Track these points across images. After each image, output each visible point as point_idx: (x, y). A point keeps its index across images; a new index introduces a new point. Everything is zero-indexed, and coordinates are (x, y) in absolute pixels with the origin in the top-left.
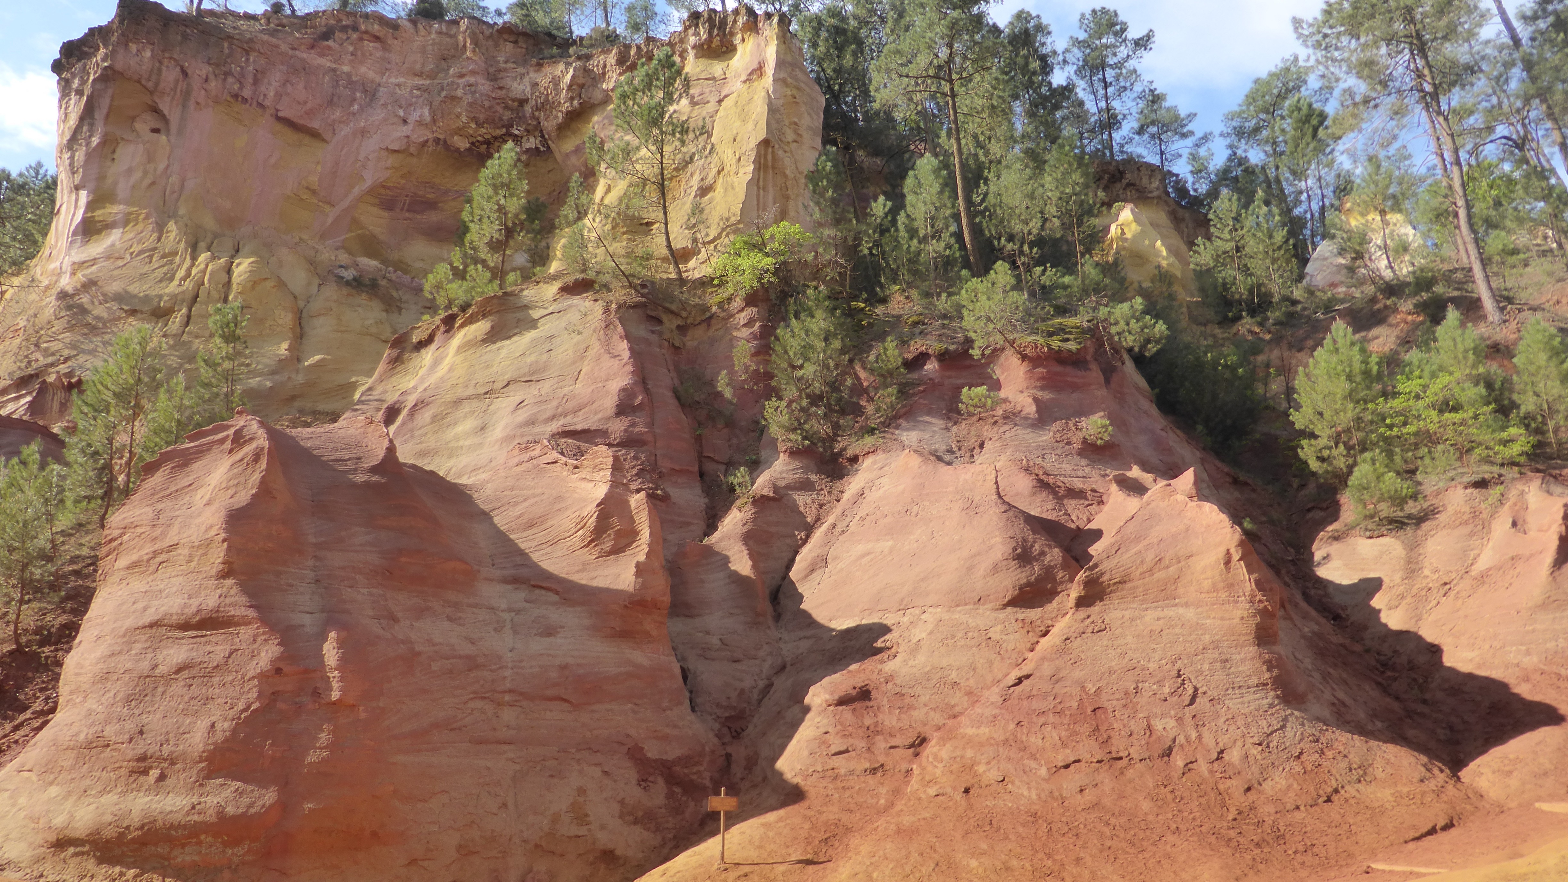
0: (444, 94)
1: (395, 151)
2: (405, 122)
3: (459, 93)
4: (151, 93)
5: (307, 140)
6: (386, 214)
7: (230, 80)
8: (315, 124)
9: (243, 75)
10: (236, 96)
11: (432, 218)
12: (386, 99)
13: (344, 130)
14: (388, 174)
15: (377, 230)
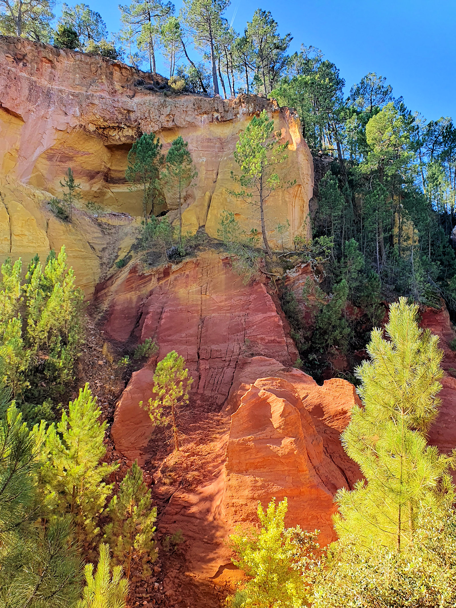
0: (88, 101)
1: (60, 130)
2: (66, 114)
3: (96, 102)
6: (48, 163)
11: (70, 165)
12: (55, 98)
13: (33, 116)
14: (55, 142)
15: (44, 172)
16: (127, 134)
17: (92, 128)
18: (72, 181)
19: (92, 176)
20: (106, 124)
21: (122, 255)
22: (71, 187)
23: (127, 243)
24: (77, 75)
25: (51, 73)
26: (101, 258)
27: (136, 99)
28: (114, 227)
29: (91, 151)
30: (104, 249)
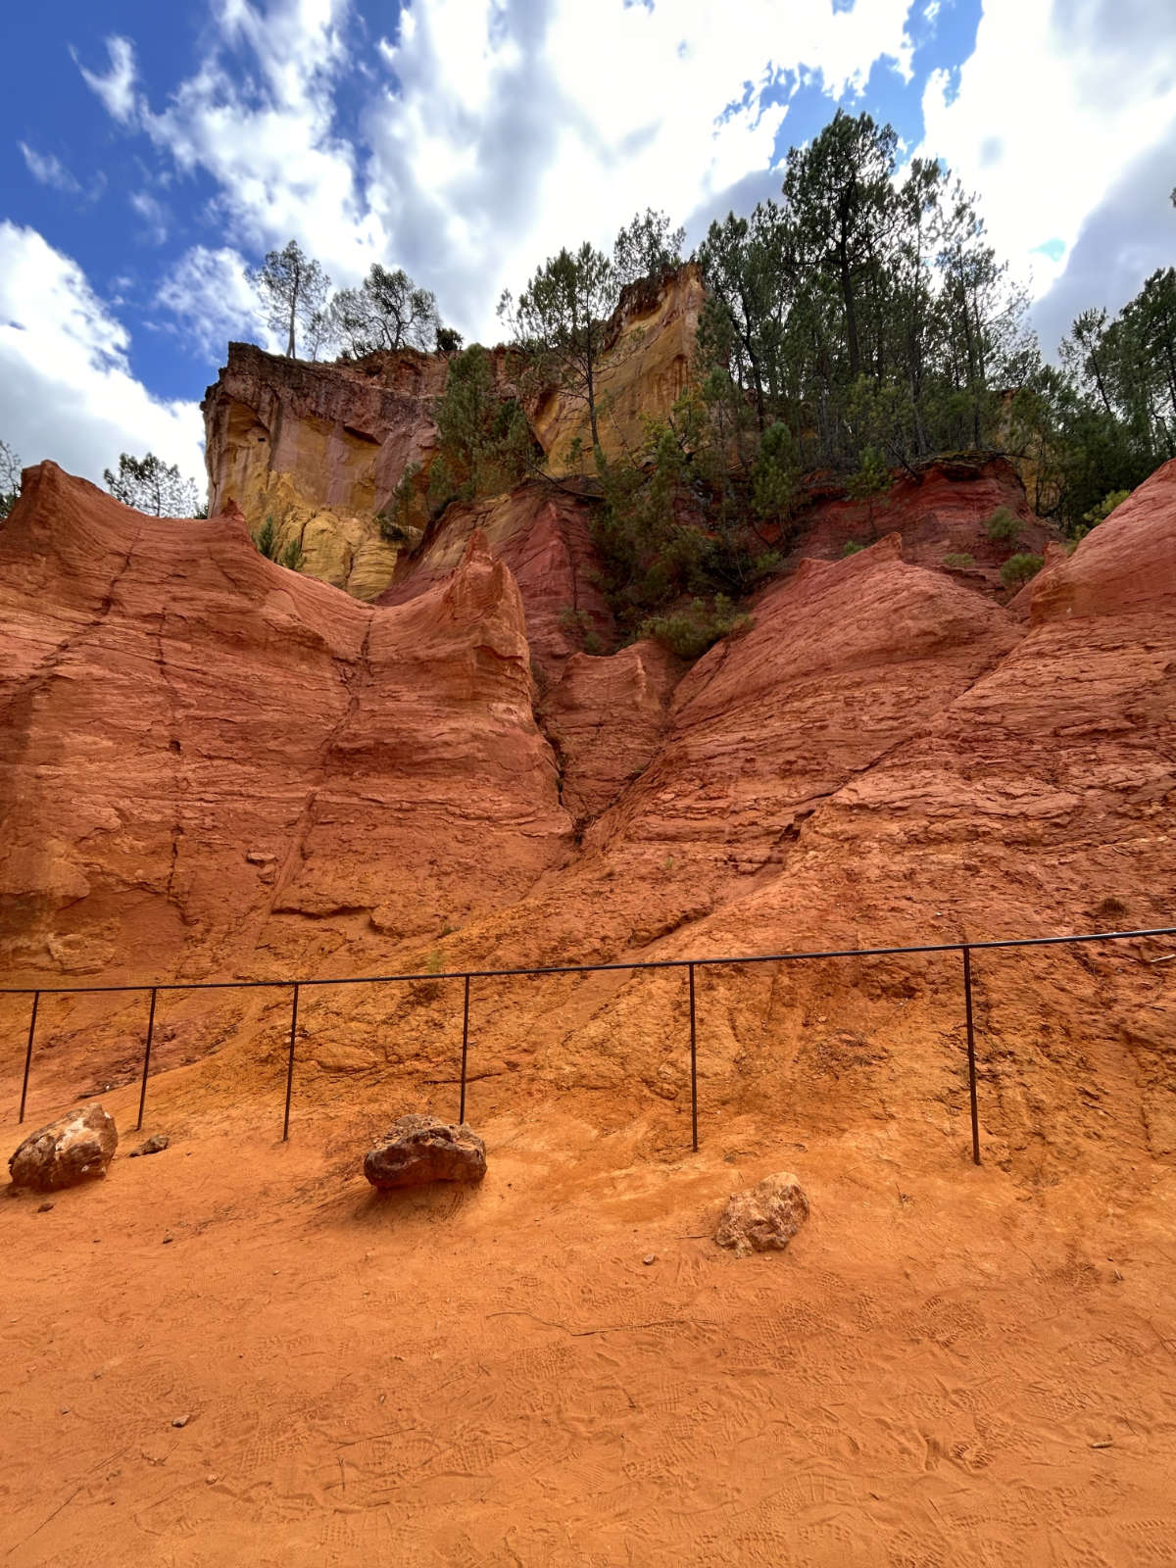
1: (426, 448)
2: (432, 425)
5: (366, 445)
7: (309, 400)
8: (370, 432)
9: (317, 397)
10: (314, 412)
12: (419, 411)
13: (391, 435)
25: (415, 381)
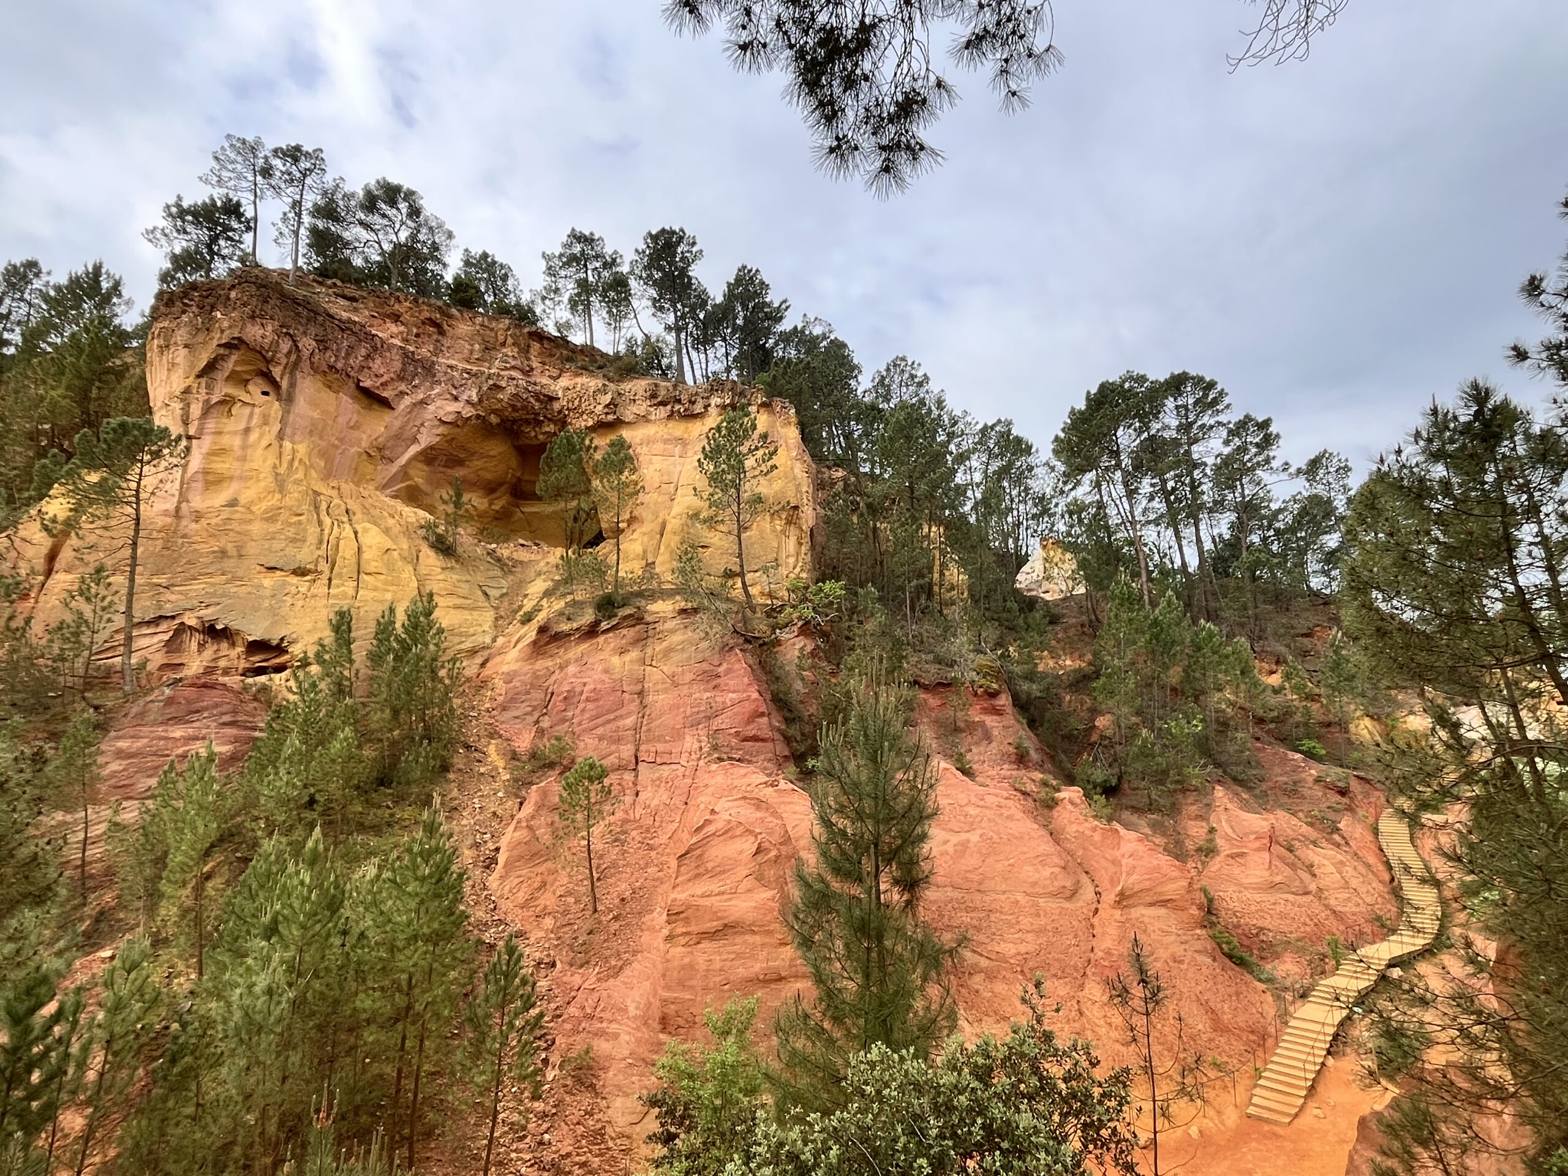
0: (491, 382)
1: (446, 422)
2: (456, 399)
3: (503, 384)
4: (268, 362)
5: (376, 406)
6: (425, 468)
7: (329, 353)
8: (385, 394)
9: (338, 350)
10: (331, 367)
11: (459, 472)
12: (441, 376)
13: (407, 400)
14: (438, 439)
15: (419, 481)
16: (547, 429)
17: (494, 419)
18: (459, 495)
19: (490, 489)
20: (515, 415)
21: (528, 605)
22: (458, 505)
23: (538, 586)
24: (477, 347)
25: (438, 341)
26: (496, 608)
27: (564, 382)
28: (521, 562)
29: (492, 453)
30: (502, 595)
